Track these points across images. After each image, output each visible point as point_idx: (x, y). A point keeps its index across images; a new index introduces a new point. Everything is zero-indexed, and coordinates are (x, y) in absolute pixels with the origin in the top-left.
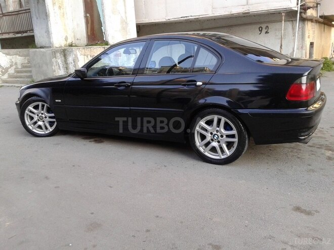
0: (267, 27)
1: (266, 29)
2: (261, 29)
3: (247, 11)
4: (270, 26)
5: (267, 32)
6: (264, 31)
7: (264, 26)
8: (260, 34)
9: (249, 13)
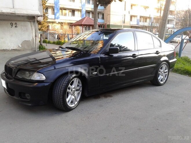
0: (16, 23)
1: (15, 24)
2: (12, 24)
3: (14, 13)
4: (18, 23)
5: (16, 27)
6: (14, 26)
7: (14, 23)
8: (12, 27)
9: (15, 14)
